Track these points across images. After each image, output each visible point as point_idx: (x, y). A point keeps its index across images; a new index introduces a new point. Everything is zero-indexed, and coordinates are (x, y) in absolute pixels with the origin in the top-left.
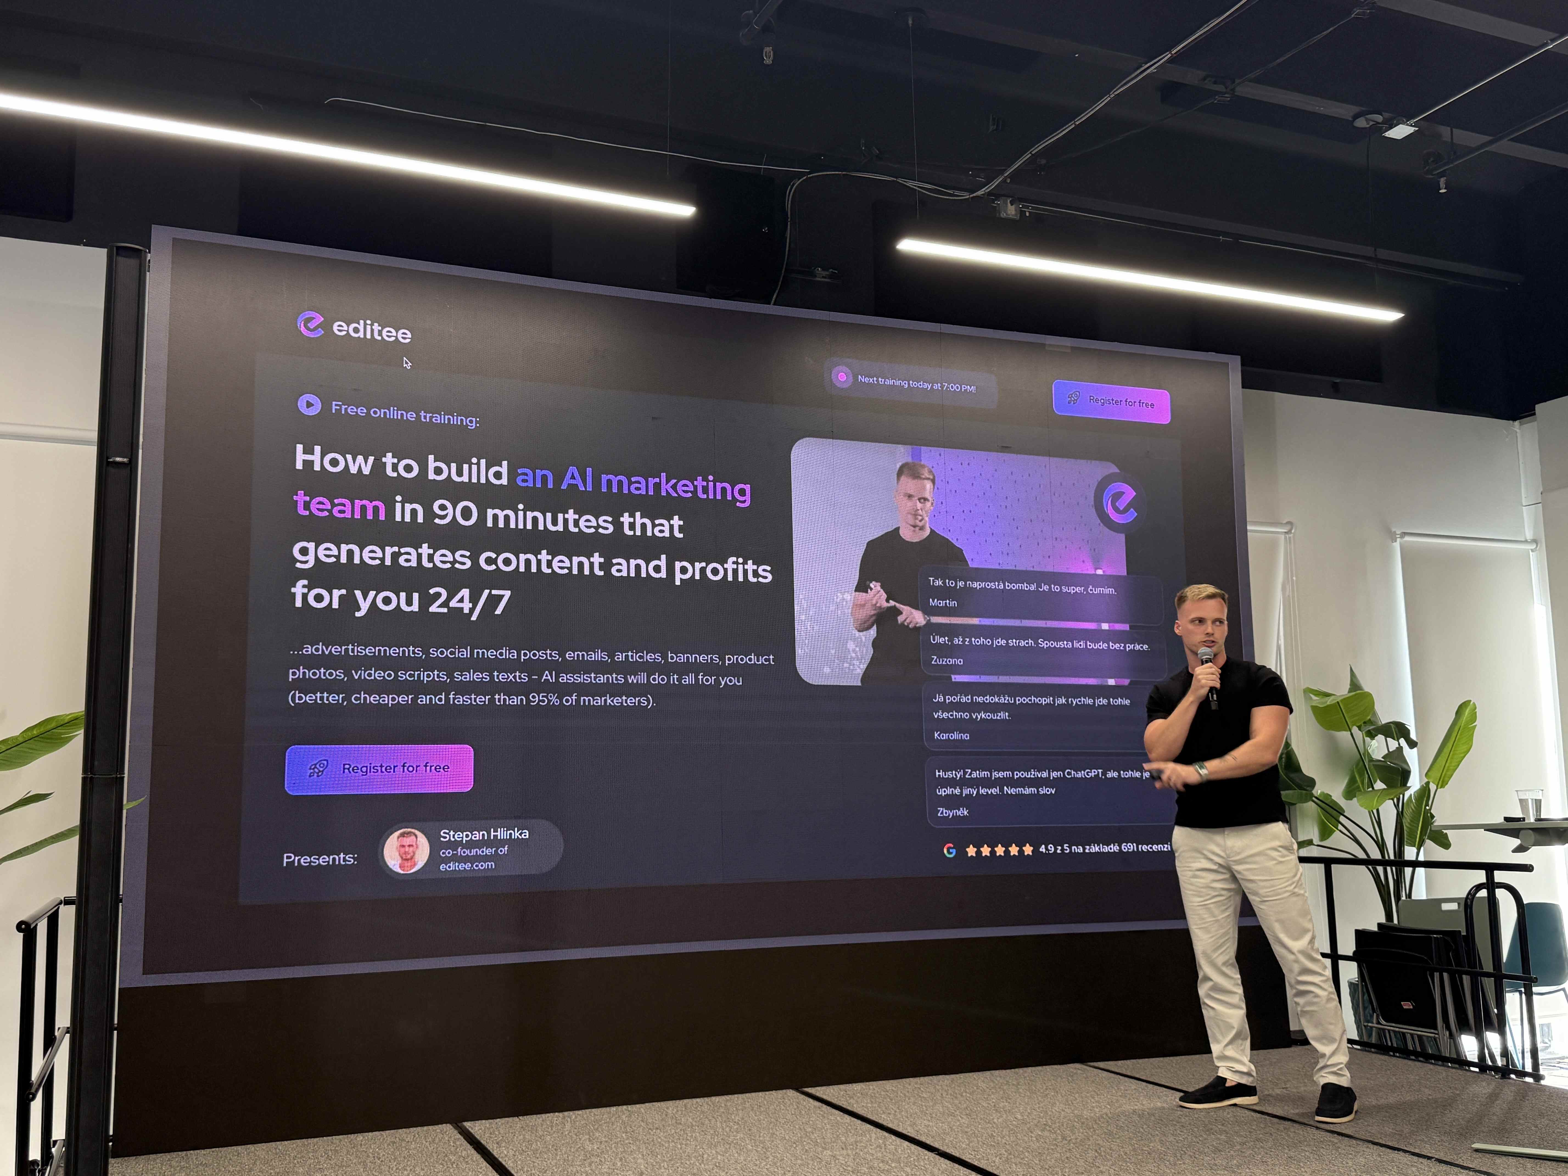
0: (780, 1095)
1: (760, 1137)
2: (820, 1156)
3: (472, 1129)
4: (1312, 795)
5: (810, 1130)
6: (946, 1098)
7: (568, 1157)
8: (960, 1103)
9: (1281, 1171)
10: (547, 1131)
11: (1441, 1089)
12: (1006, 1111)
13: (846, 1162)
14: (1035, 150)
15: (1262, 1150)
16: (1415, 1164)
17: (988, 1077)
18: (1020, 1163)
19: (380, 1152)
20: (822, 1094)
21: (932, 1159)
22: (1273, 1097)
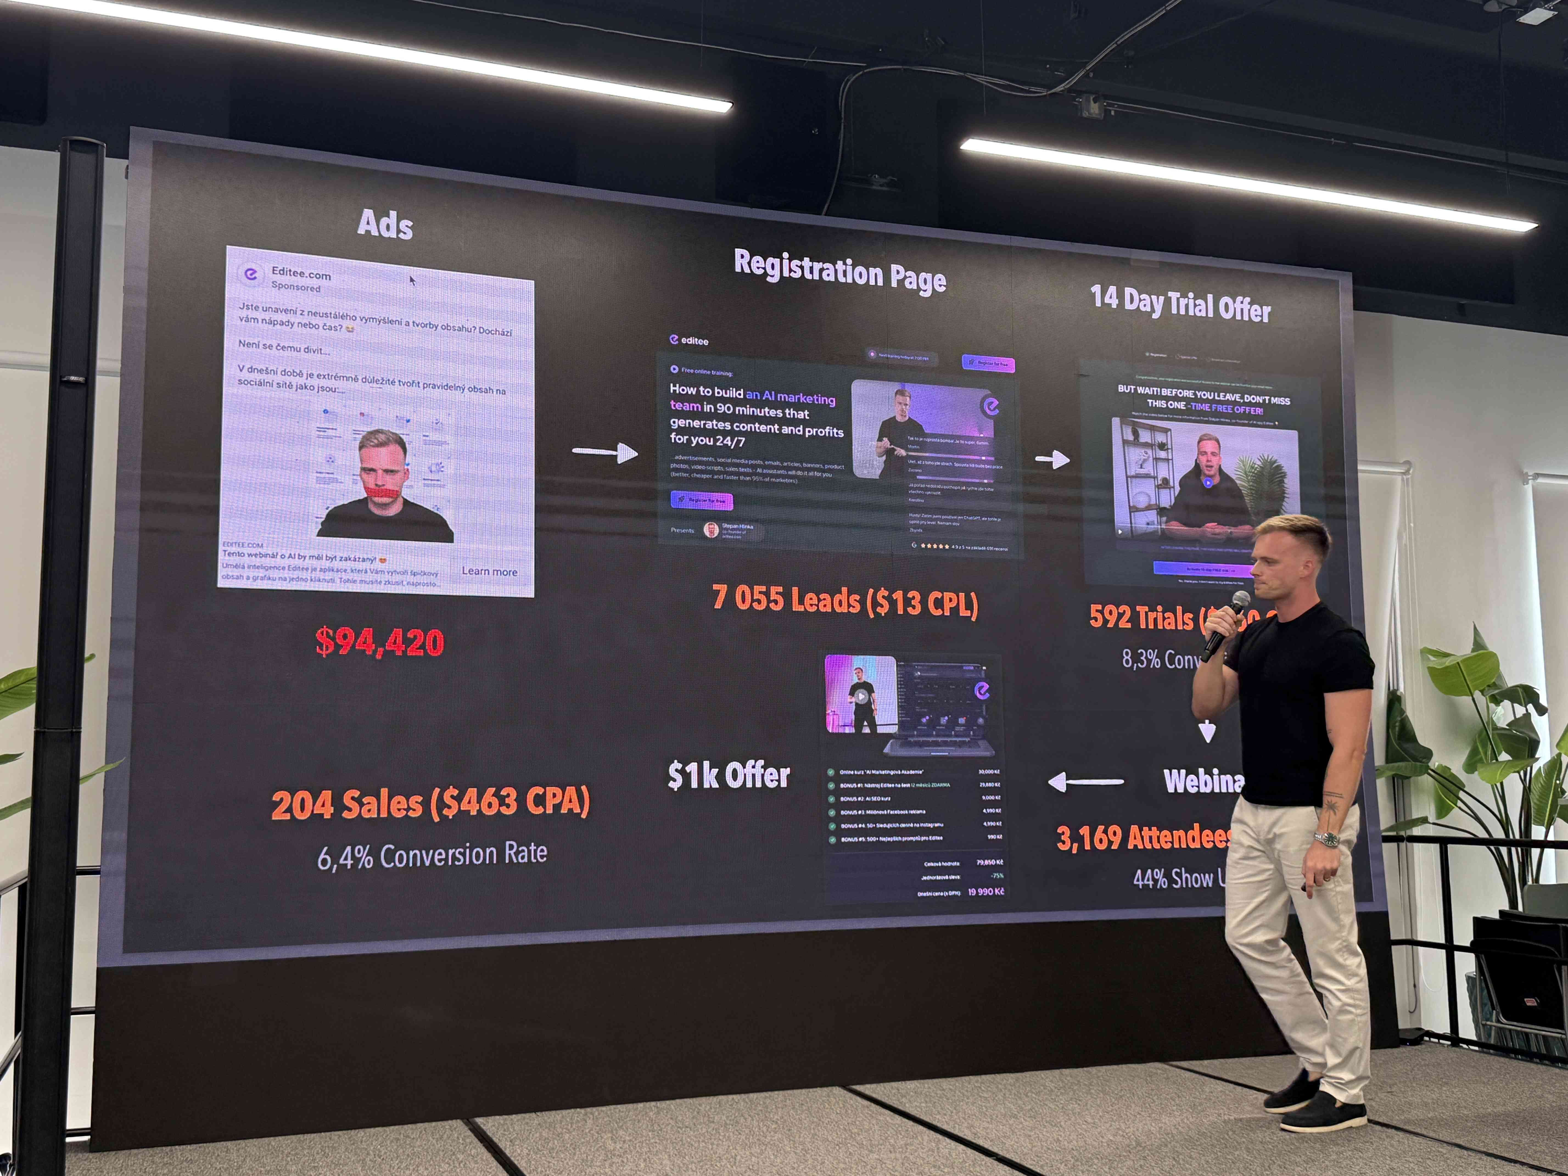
0: (826, 1093)
2: (865, 1160)
3: (484, 1125)
4: (1428, 767)
5: (856, 1131)
6: (1009, 1098)
7: (587, 1157)
8: (1024, 1104)
12: (1075, 1113)
13: (894, 1167)
14: (1120, 40)
15: (1360, 1160)
19: (381, 1149)
20: (872, 1092)
21: (989, 1164)
22: (1376, 1101)
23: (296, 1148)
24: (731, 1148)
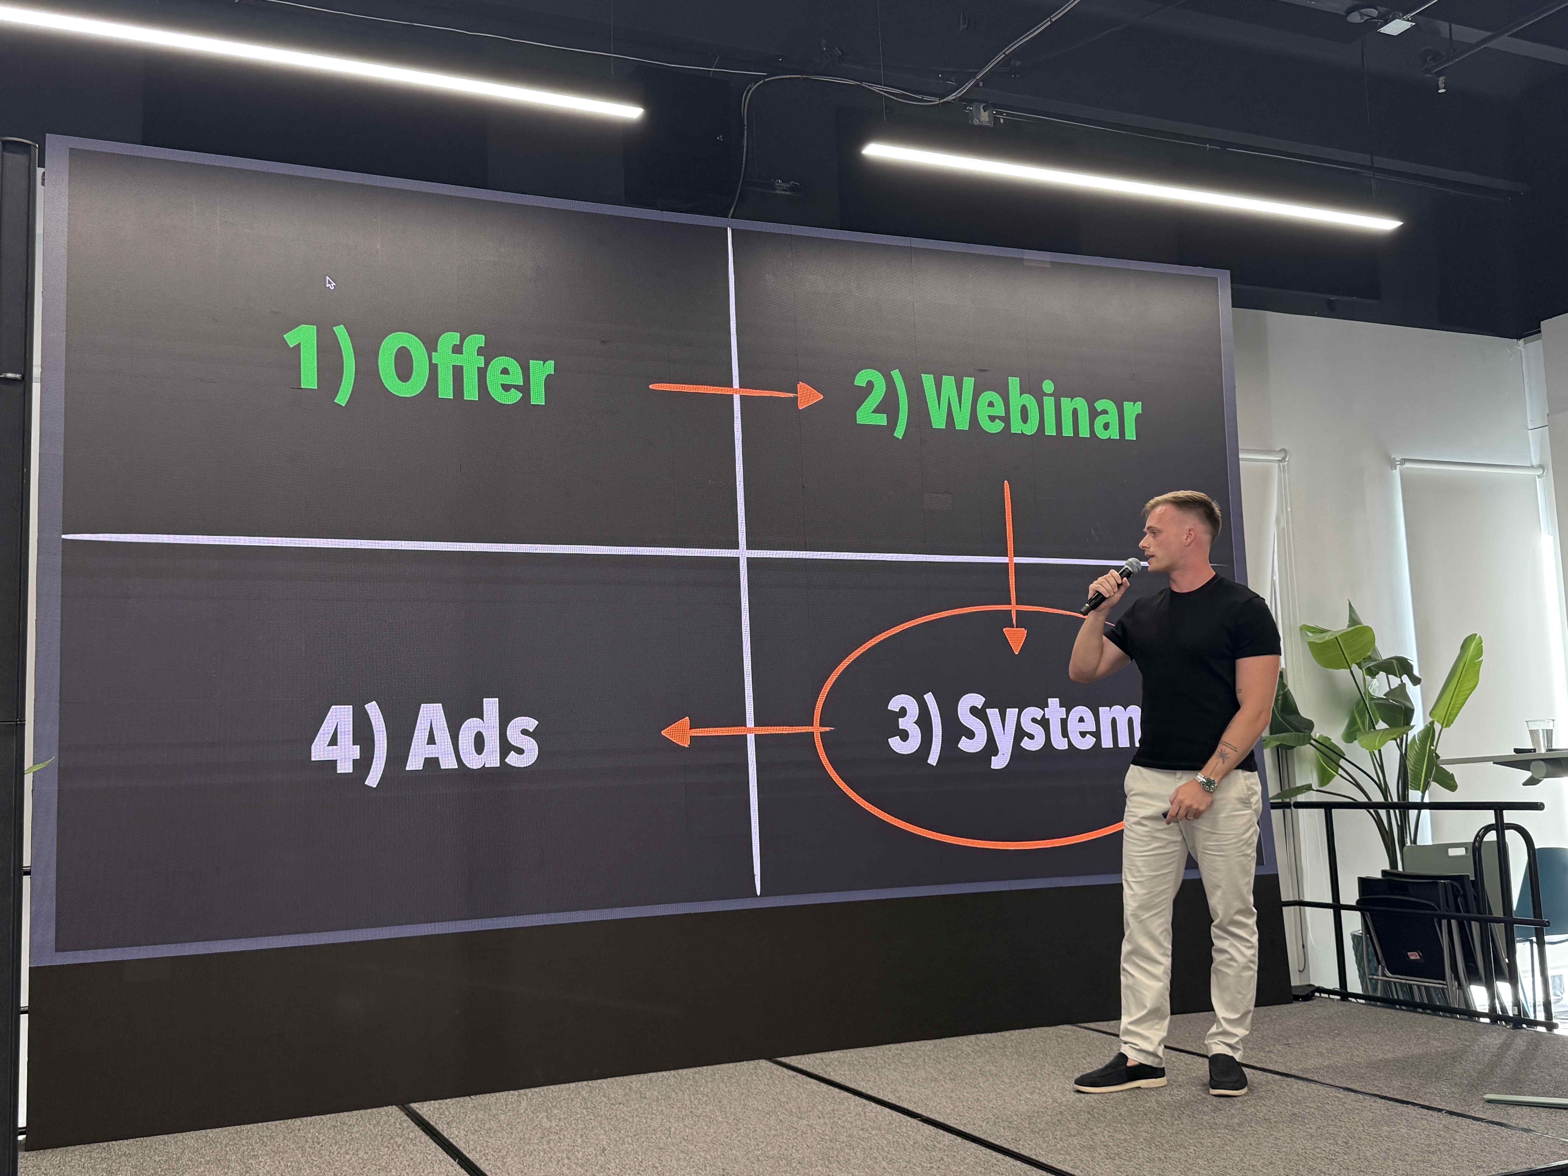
0: (753, 1066)
1: (731, 1108)
2: (795, 1126)
3: (420, 1110)
4: (1311, 738)
5: (784, 1099)
6: (929, 1063)
7: (524, 1135)
8: (944, 1068)
9: (1284, 1128)
10: (501, 1110)
11: (1451, 1041)
12: (993, 1074)
13: (823, 1131)
14: (1009, 50)
15: (1264, 1107)
16: (1425, 1117)
18: (1009, 1127)
19: (320, 1136)
20: (797, 1063)
21: (915, 1125)
22: (1274, 1053)
23: (234, 1139)
24: (665, 1121)
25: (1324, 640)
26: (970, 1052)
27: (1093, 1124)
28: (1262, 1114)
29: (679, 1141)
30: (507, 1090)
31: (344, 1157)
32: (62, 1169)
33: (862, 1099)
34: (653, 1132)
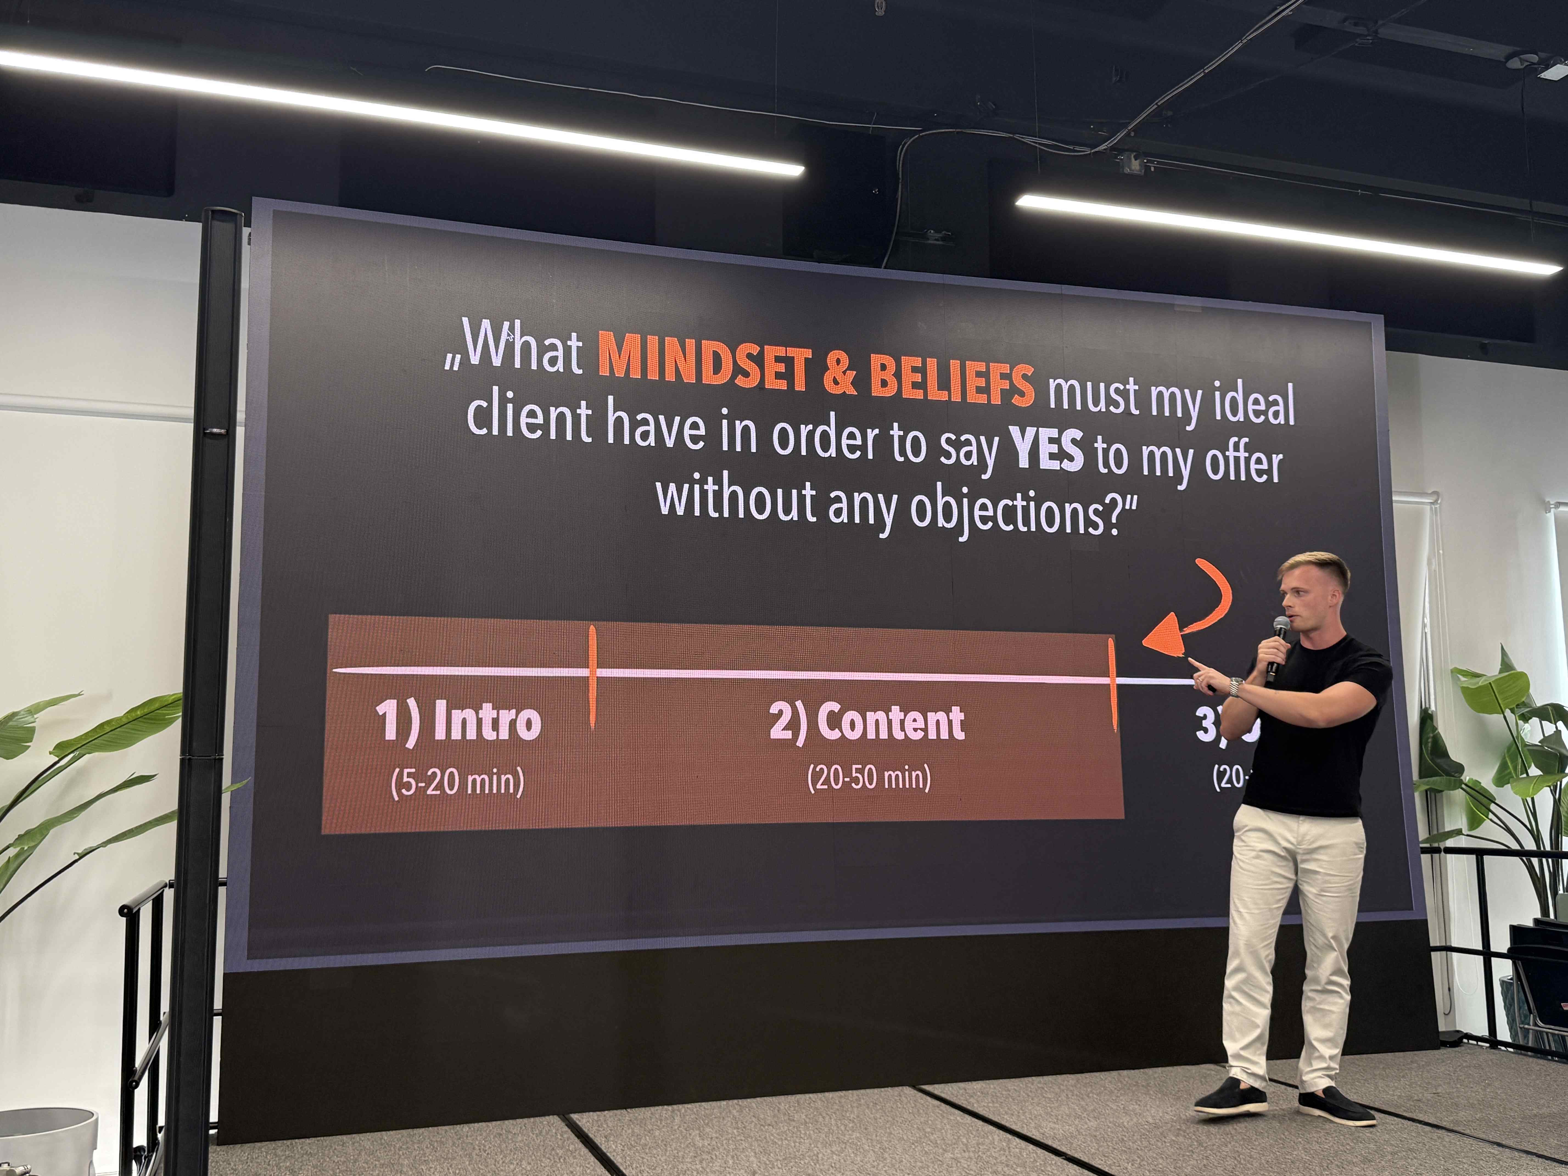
0: (897, 1092)
1: (876, 1136)
2: (940, 1159)
3: (580, 1121)
4: (1461, 782)
5: (929, 1130)
6: (1072, 1098)
7: (678, 1153)
8: (1087, 1105)
10: (656, 1125)
12: (1136, 1114)
13: (968, 1166)
14: (1161, 101)
15: (1415, 1160)
17: (1116, 1077)
18: (1154, 1170)
19: (486, 1144)
20: (941, 1092)
21: (1060, 1164)
22: (1424, 1102)
24: (813, 1146)
25: (1477, 686)
26: (1113, 1089)
27: (1240, 1170)
28: (1414, 1168)
29: (827, 1168)
30: (661, 1105)
31: (509, 1167)
32: (249, 1165)
33: (1006, 1134)
34: (801, 1157)
